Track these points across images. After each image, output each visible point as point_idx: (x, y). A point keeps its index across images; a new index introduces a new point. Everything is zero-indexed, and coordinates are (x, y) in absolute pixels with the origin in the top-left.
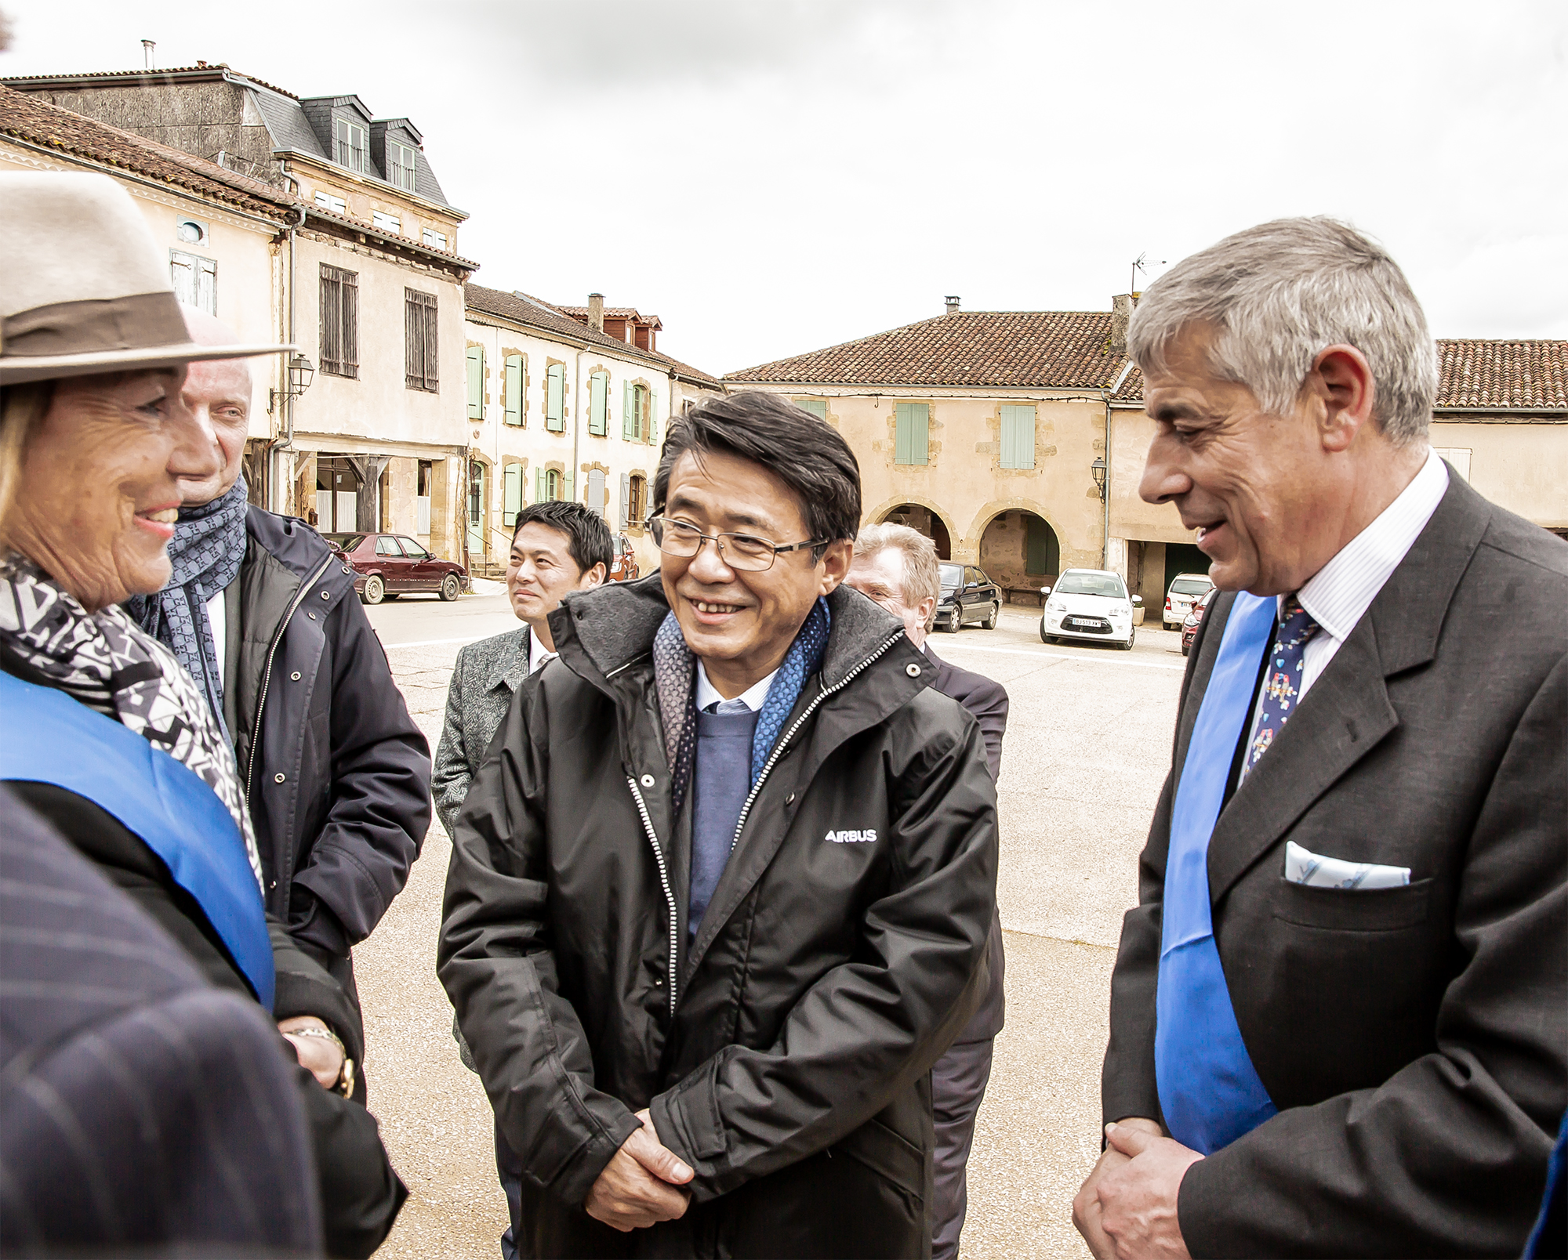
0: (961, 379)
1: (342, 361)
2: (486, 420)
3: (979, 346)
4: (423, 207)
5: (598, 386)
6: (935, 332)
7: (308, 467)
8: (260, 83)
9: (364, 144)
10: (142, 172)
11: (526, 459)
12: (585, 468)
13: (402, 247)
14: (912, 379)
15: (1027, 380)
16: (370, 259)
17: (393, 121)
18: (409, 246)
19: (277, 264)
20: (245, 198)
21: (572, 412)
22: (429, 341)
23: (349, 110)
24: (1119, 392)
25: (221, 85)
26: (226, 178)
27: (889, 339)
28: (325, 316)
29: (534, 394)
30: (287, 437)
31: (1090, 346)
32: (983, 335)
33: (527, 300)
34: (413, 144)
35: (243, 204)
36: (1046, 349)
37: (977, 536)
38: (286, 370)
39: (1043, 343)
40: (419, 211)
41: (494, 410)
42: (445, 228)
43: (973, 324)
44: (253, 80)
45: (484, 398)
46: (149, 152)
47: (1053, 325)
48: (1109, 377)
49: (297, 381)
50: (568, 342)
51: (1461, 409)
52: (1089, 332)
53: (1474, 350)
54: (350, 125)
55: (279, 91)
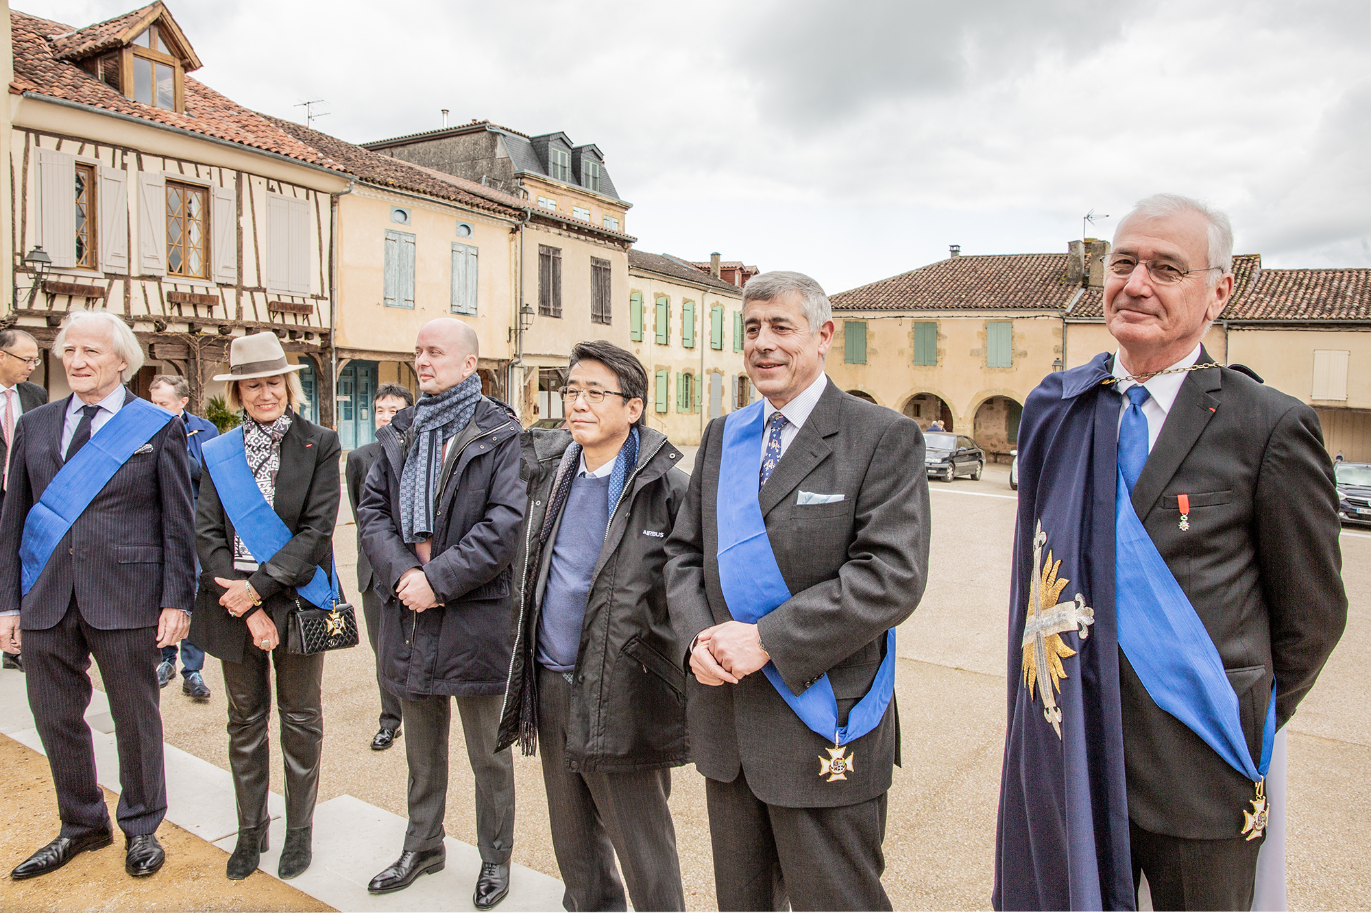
0: (959, 304)
1: (552, 307)
2: (644, 342)
3: (972, 280)
4: (603, 202)
5: (717, 315)
6: (942, 271)
7: (533, 377)
8: (507, 130)
9: (568, 163)
10: (437, 196)
11: (670, 367)
12: (708, 372)
13: (589, 230)
14: (925, 305)
15: (1006, 304)
16: (569, 239)
17: (585, 146)
18: (593, 229)
19: (513, 247)
20: (496, 205)
21: (699, 334)
22: (605, 291)
23: (559, 142)
24: (1072, 311)
25: (485, 134)
26: (484, 194)
27: (910, 277)
28: (542, 279)
29: (675, 323)
30: (519, 357)
31: (1052, 279)
32: (976, 272)
33: (671, 259)
34: (598, 160)
35: (494, 210)
36: (1020, 282)
37: (971, 415)
38: (518, 315)
39: (1018, 277)
40: (601, 204)
41: (649, 335)
42: (618, 215)
43: (969, 265)
44: (503, 128)
45: (642, 327)
46: (442, 182)
47: (1026, 263)
48: (1065, 300)
49: (524, 321)
50: (696, 286)
51: (1341, 321)
52: (1051, 268)
53: (1357, 276)
54: (559, 152)
55: (518, 134)
